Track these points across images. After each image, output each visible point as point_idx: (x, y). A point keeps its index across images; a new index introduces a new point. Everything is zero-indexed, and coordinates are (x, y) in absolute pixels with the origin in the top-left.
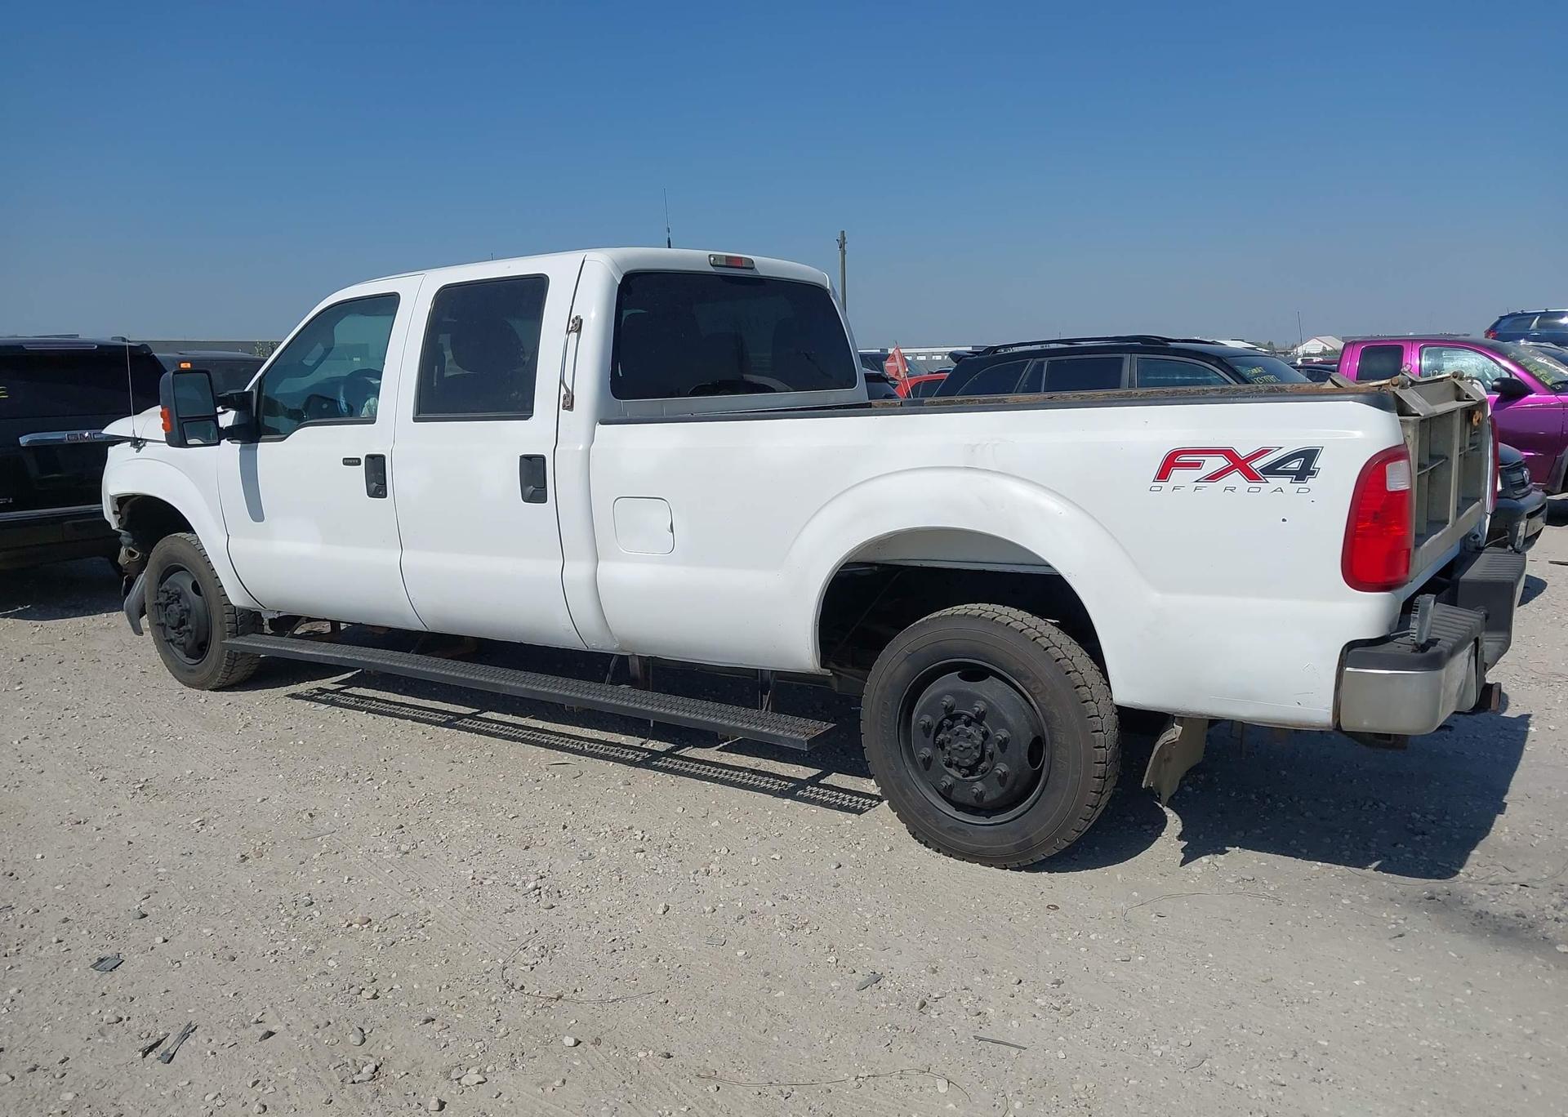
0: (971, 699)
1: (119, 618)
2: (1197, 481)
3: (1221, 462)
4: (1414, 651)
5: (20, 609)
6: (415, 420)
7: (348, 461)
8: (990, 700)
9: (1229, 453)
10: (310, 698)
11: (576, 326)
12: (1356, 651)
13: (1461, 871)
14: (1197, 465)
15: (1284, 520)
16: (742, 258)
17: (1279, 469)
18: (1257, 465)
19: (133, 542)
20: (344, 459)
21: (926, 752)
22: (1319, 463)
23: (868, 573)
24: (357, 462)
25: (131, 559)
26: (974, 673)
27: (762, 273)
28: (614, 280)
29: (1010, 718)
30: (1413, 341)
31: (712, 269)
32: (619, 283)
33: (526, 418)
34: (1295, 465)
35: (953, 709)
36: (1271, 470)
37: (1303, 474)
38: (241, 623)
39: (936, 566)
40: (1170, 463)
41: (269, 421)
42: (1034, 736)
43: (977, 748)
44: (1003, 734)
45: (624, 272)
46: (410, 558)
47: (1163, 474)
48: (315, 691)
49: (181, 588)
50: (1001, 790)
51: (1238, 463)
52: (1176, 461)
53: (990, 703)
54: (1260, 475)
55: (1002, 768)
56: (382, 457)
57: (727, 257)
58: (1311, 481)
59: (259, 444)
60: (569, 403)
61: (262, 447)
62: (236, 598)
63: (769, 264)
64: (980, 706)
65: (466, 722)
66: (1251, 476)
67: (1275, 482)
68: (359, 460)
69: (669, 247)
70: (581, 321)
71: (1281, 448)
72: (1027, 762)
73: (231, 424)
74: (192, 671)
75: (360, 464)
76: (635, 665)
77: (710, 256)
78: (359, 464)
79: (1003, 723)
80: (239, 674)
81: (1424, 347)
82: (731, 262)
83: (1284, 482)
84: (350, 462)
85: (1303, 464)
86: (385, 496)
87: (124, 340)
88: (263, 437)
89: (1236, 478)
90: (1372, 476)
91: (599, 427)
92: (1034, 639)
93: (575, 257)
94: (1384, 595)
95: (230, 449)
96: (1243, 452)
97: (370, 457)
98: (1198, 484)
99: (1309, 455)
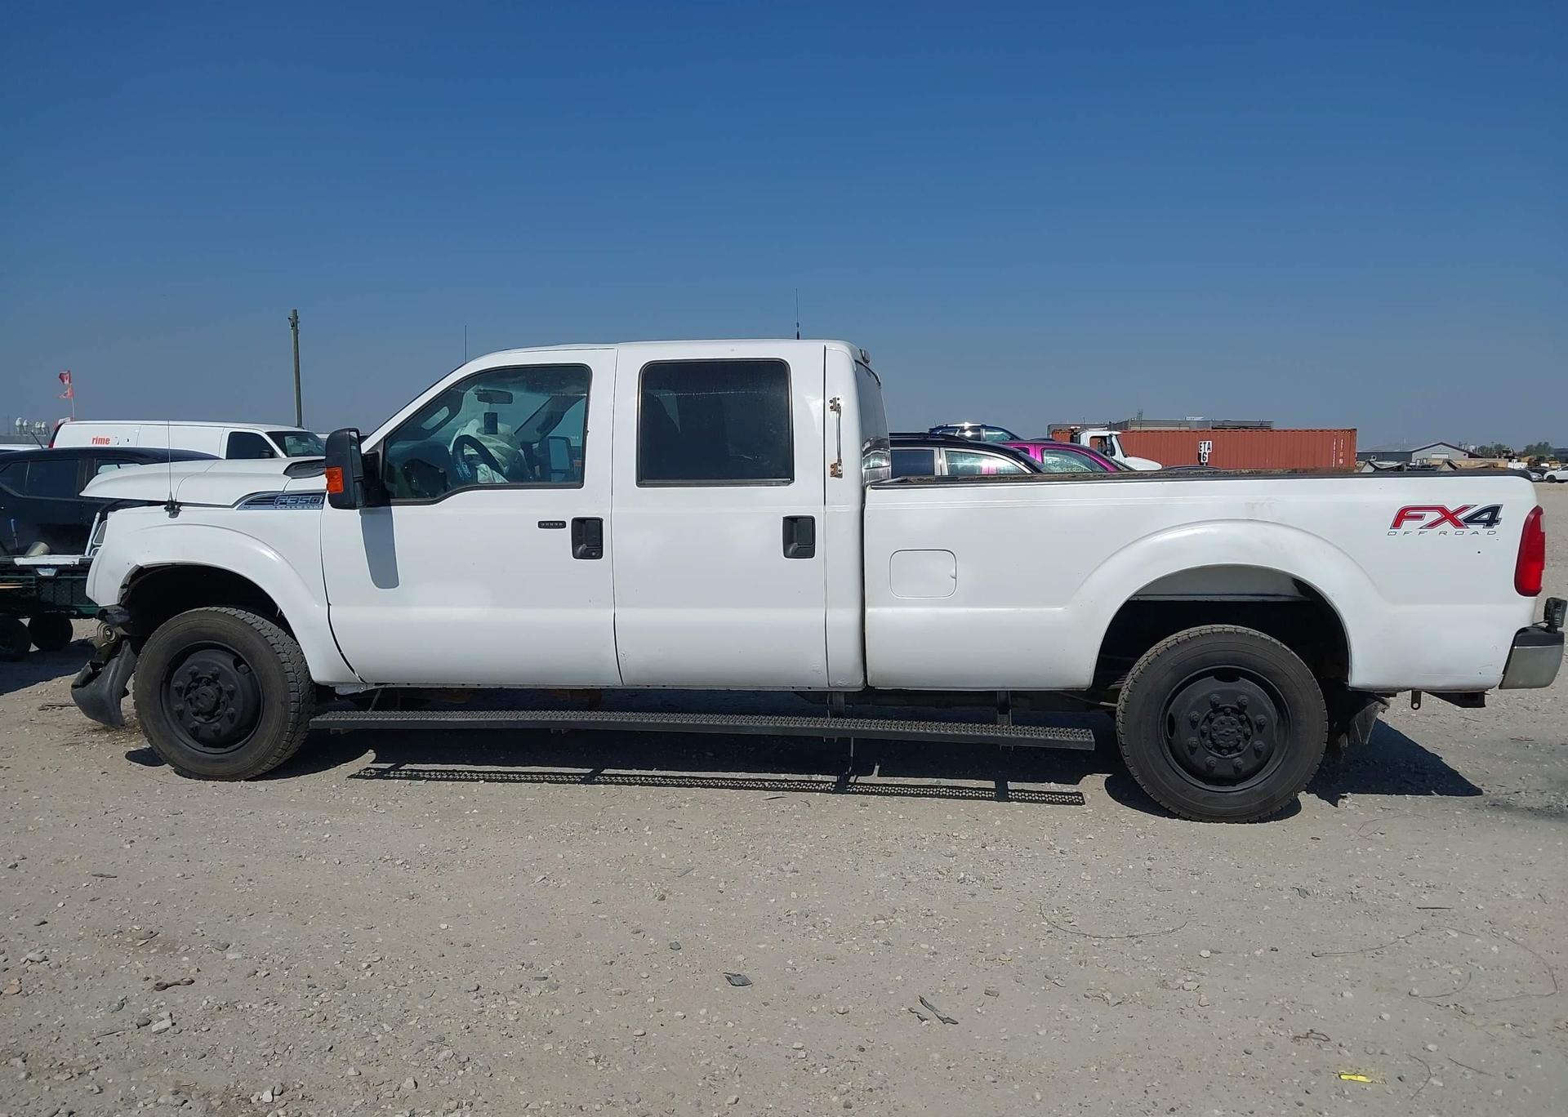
2: (1421, 528)
3: (1437, 515)
6: (640, 485)
9: (1442, 510)
11: (837, 404)
12: (1523, 636)
14: (1420, 517)
15: (1479, 553)
17: (1475, 519)
18: (1461, 517)
20: (539, 522)
21: (1194, 740)
22: (1501, 515)
24: (562, 525)
25: (109, 641)
33: (786, 484)
34: (1486, 516)
35: (1218, 705)
36: (1470, 520)
37: (1492, 522)
40: (1402, 516)
44: (1260, 718)
46: (625, 615)
47: (1397, 524)
51: (1448, 516)
52: (1406, 515)
53: (1251, 696)
54: (1463, 523)
56: (597, 519)
58: (1496, 527)
59: (392, 508)
60: (838, 471)
64: (1242, 699)
66: (1457, 524)
67: (1473, 527)
68: (562, 522)
71: (1476, 505)
75: (565, 527)
78: (562, 527)
79: (1261, 710)
81: (1044, 449)
83: (1479, 528)
85: (1490, 516)
86: (600, 558)
89: (1447, 526)
90: (1534, 523)
96: (1451, 508)
97: (579, 523)
98: (1421, 530)
99: (1494, 510)
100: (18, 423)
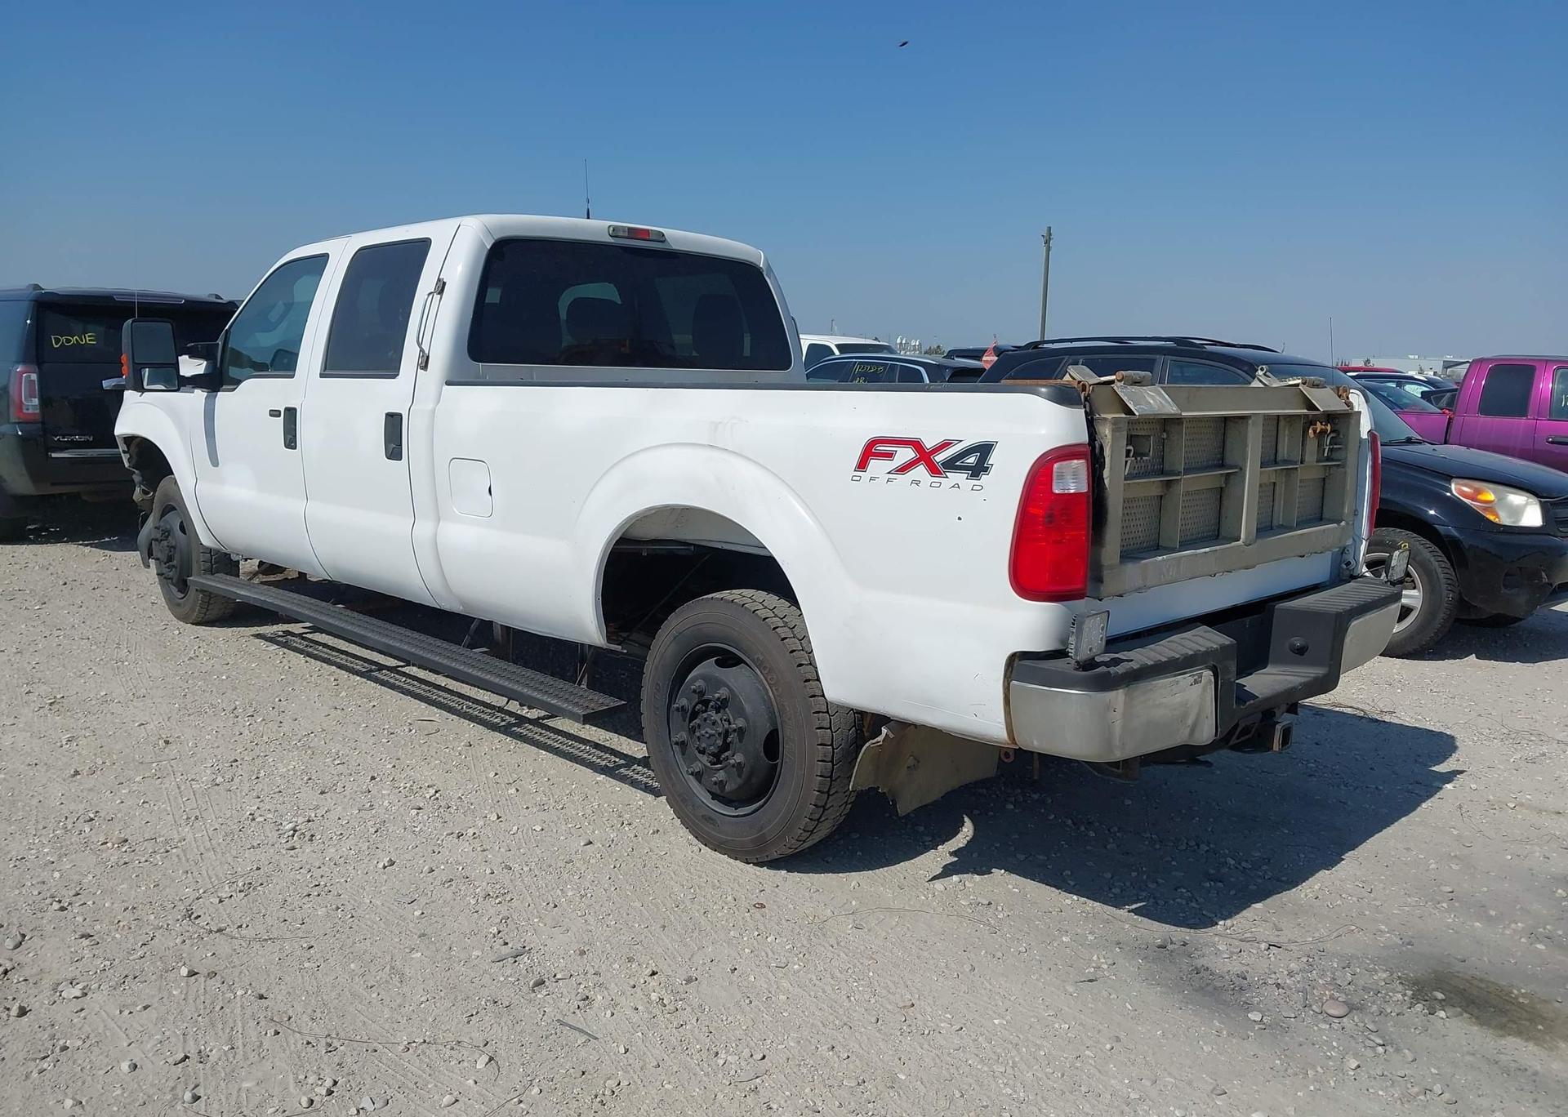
0: (719, 684)
1: (135, 556)
2: (889, 473)
3: (910, 454)
4: (1077, 669)
5: (107, 539)
6: (322, 376)
7: (274, 413)
8: (733, 687)
9: (916, 445)
10: (271, 640)
11: (441, 287)
12: (1020, 665)
13: (1221, 923)
14: (889, 456)
15: (960, 519)
16: (648, 230)
17: (957, 464)
18: (940, 458)
19: (143, 480)
20: (270, 411)
21: (683, 735)
22: (993, 459)
23: (683, 553)
24: (278, 414)
25: (145, 497)
26: (728, 660)
27: (675, 247)
28: (483, 244)
29: (748, 708)
30: (1547, 362)
31: (611, 240)
32: (489, 247)
33: (394, 377)
34: (971, 460)
35: (704, 695)
36: (951, 464)
37: (978, 470)
38: (216, 563)
39: (734, 549)
40: (872, 451)
41: (233, 372)
42: (772, 728)
43: (720, 734)
44: (740, 722)
45: (496, 238)
46: (311, 507)
47: (862, 465)
48: (280, 633)
49: (171, 526)
50: (740, 781)
51: (924, 456)
52: (873, 451)
53: (734, 691)
54: (942, 469)
55: (739, 758)
56: (295, 409)
57: (629, 229)
58: (984, 478)
59: (219, 393)
60: (424, 364)
61: (221, 396)
62: (206, 540)
63: (682, 237)
64: (723, 693)
65: (384, 675)
66: (934, 470)
67: (954, 477)
68: (280, 411)
69: (588, 218)
70: (444, 283)
71: (961, 441)
72: (762, 754)
73: (202, 372)
74: (179, 605)
76: (498, 631)
77: (610, 226)
78: (279, 416)
79: (741, 712)
80: (214, 613)
81: (1558, 368)
82: (633, 233)
83: (962, 478)
84: (275, 413)
85: (978, 460)
86: (295, 448)
87: (218, 297)
88: (224, 387)
89: (921, 471)
90: (1041, 475)
91: (446, 387)
92: (774, 629)
93: (452, 223)
94: (1041, 606)
95: (200, 395)
96: (929, 443)
97: (288, 410)
98: (891, 476)
99: (984, 450)
100: (899, 341)
